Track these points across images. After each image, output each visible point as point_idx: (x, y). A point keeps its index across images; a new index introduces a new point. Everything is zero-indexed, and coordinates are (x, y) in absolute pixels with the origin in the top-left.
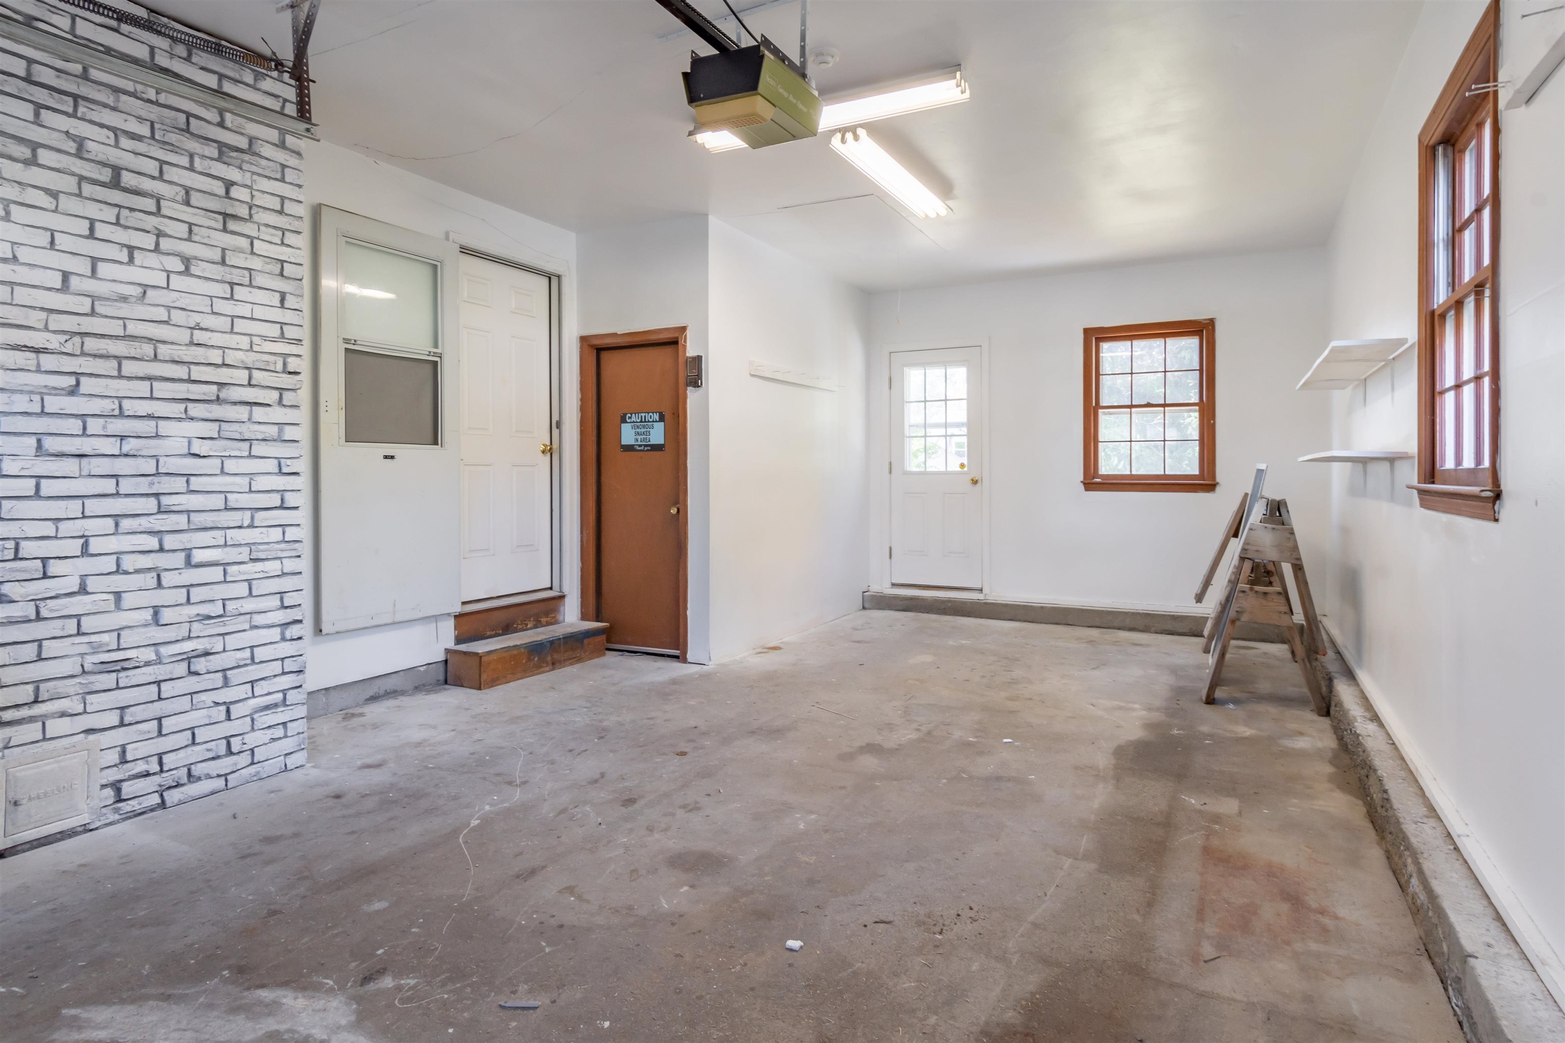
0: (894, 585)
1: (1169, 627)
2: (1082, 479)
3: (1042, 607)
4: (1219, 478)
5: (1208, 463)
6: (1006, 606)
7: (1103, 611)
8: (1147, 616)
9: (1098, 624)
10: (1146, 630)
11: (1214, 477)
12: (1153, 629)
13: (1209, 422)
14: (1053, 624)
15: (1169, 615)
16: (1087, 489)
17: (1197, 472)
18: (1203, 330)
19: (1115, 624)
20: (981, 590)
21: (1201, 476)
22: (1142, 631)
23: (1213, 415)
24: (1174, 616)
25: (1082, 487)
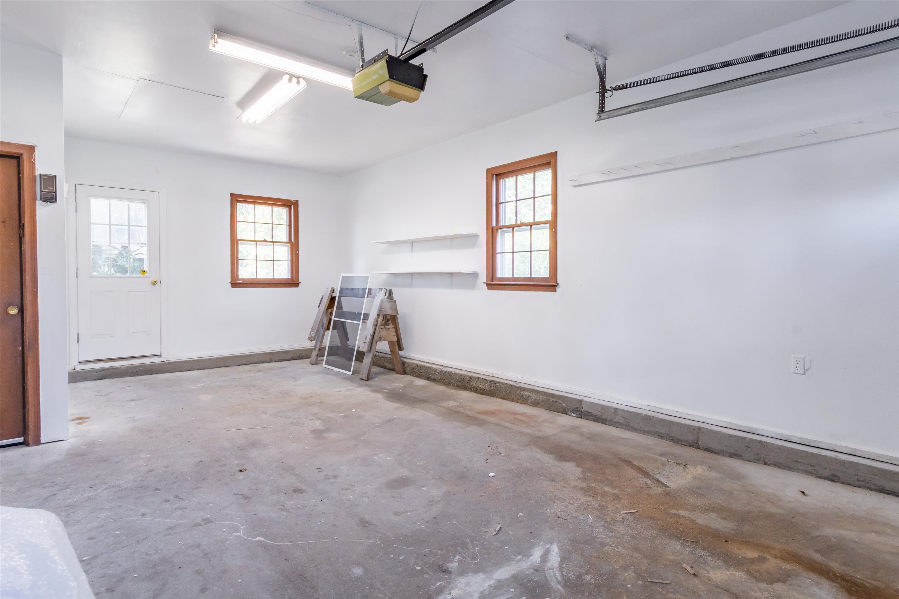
0: (81, 362)
1: (282, 357)
2: (230, 281)
3: (210, 359)
4: (300, 280)
5: (296, 273)
6: (185, 362)
7: (247, 355)
8: (271, 353)
9: (244, 363)
10: (270, 361)
11: (298, 280)
12: (274, 360)
13: (296, 252)
14: (217, 368)
15: (282, 351)
16: (232, 287)
17: (289, 277)
18: (291, 205)
19: (254, 361)
20: (160, 355)
21: (292, 279)
22: (268, 362)
23: (297, 249)
24: (284, 351)
25: (230, 286)
